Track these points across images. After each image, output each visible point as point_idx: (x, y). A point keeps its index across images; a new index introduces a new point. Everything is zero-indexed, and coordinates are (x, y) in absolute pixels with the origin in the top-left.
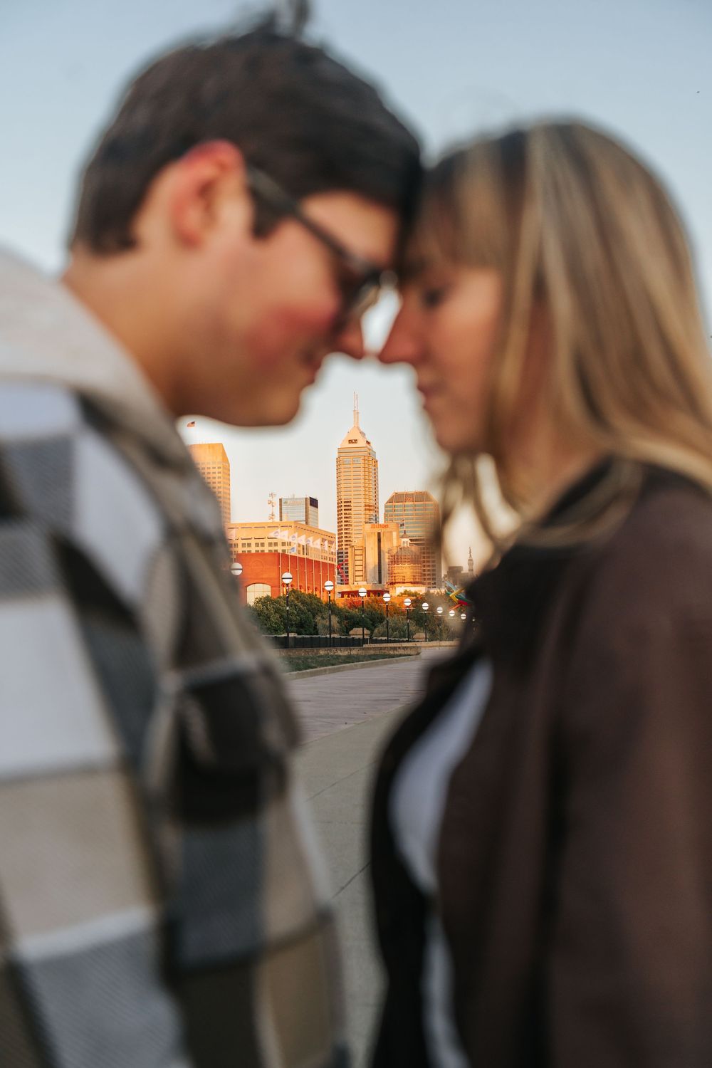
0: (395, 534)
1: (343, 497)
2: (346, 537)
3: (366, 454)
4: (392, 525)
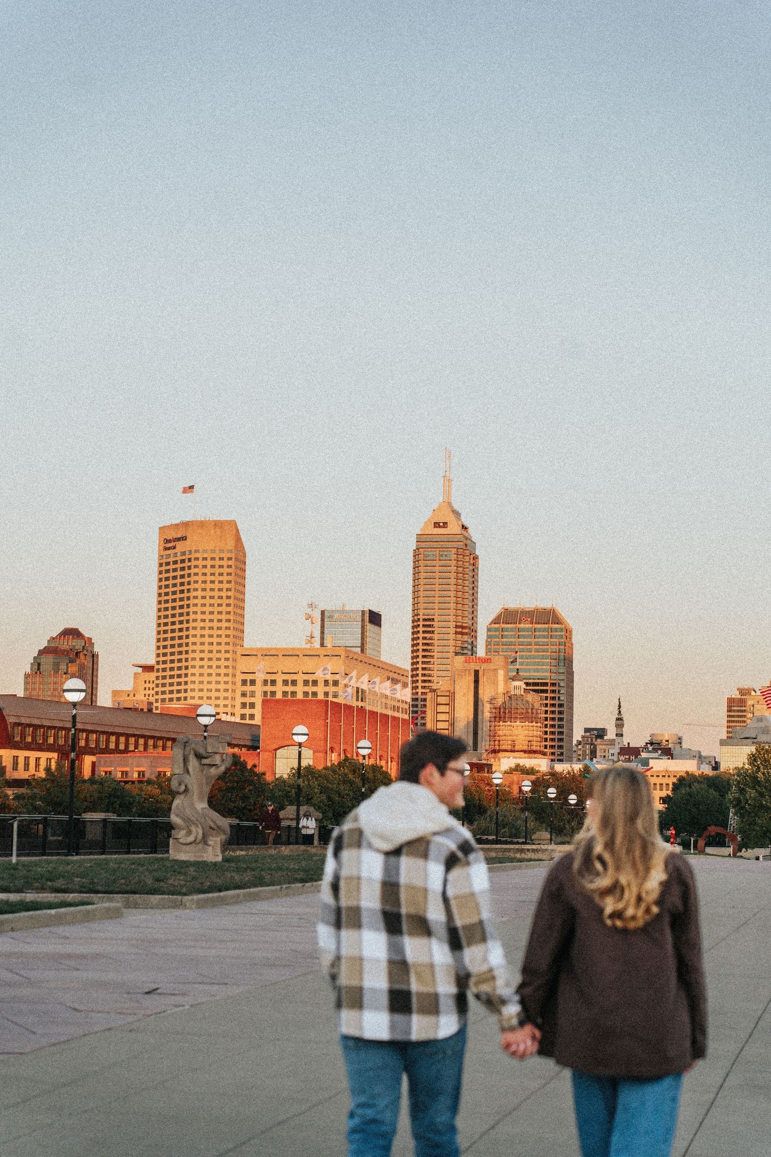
0: (501, 673)
1: (421, 612)
2: (424, 675)
3: (461, 545)
4: (498, 661)
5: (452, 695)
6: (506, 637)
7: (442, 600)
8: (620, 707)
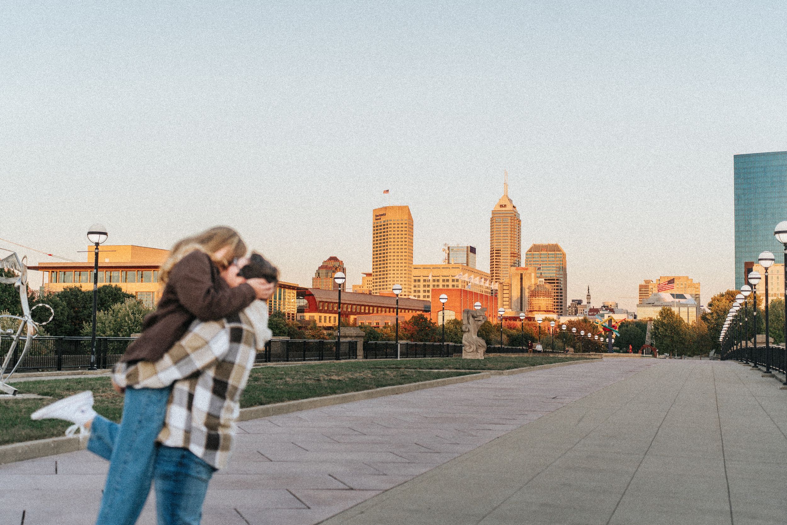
0: (533, 275)
1: (495, 247)
2: (496, 276)
3: (513, 215)
4: (531, 269)
5: (510, 285)
6: (535, 258)
7: (504, 241)
8: (589, 289)
